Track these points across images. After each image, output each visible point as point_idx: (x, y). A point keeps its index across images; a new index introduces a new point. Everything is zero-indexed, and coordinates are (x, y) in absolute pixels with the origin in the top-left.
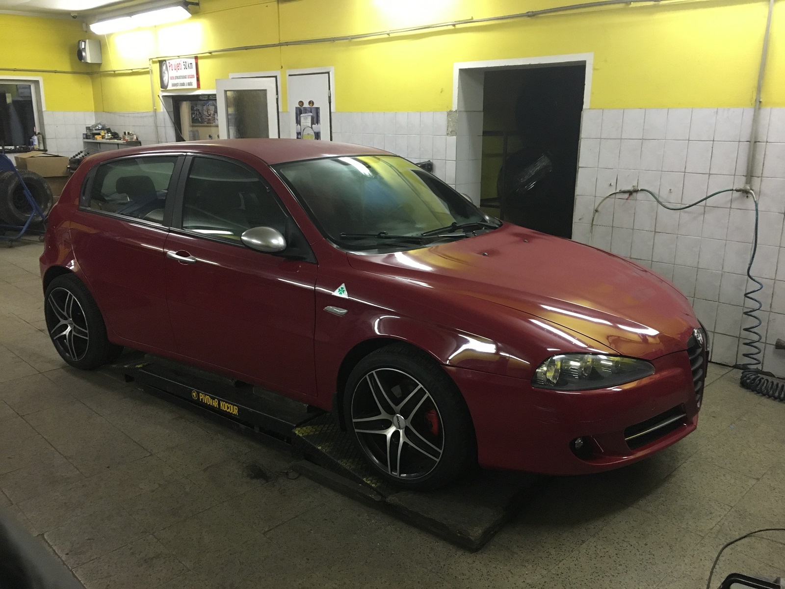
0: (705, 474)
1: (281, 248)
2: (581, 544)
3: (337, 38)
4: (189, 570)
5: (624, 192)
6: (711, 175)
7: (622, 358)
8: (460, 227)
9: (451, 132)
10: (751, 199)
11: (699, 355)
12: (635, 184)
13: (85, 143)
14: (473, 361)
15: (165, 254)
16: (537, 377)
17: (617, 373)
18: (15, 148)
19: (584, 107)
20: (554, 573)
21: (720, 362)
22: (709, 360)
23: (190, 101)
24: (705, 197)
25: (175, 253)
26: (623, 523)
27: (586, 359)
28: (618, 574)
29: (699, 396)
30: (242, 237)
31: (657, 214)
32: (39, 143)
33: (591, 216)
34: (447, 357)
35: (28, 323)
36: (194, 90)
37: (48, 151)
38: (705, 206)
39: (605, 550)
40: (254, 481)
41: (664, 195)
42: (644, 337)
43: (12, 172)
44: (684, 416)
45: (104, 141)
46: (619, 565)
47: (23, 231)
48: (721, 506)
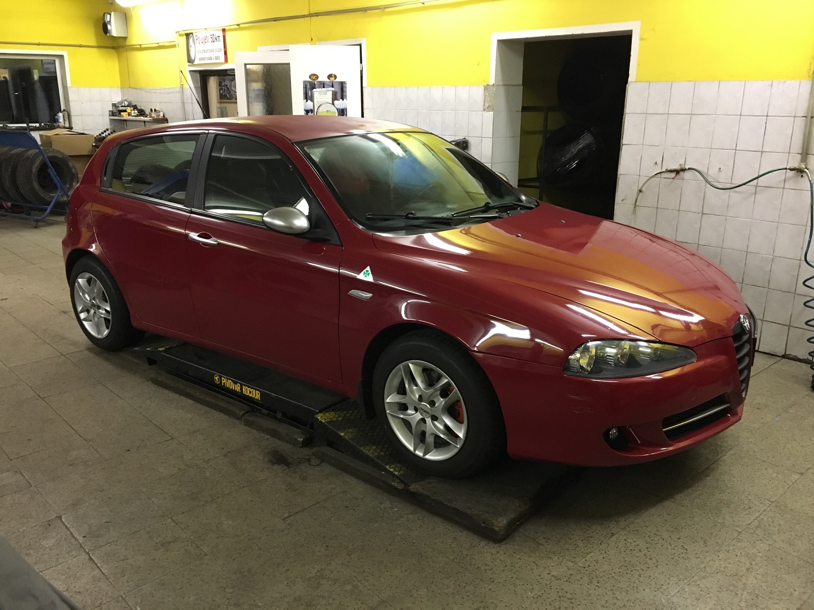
0: (745, 467)
1: (304, 229)
2: (611, 537)
3: (369, 7)
4: (206, 555)
5: (671, 171)
6: (764, 153)
7: (663, 345)
8: (493, 208)
9: (488, 108)
10: (806, 178)
11: (746, 342)
12: (682, 162)
13: (111, 120)
14: (503, 348)
15: (187, 236)
16: (569, 364)
17: (656, 361)
18: (40, 125)
19: (630, 79)
20: (581, 565)
21: (768, 352)
22: (757, 349)
23: (217, 75)
24: (756, 176)
25: (197, 234)
26: (656, 517)
27: (623, 345)
28: (649, 568)
29: (744, 385)
30: (264, 218)
31: (705, 194)
32: (64, 120)
33: (635, 196)
34: (474, 343)
35: (51, 304)
36: (221, 64)
37: (74, 129)
38: (756, 186)
39: (636, 544)
40: (276, 467)
41: (712, 173)
42: (687, 325)
43: (37, 151)
44: (727, 407)
45: (130, 118)
46: (650, 559)
47: (48, 211)
48: (761, 500)
